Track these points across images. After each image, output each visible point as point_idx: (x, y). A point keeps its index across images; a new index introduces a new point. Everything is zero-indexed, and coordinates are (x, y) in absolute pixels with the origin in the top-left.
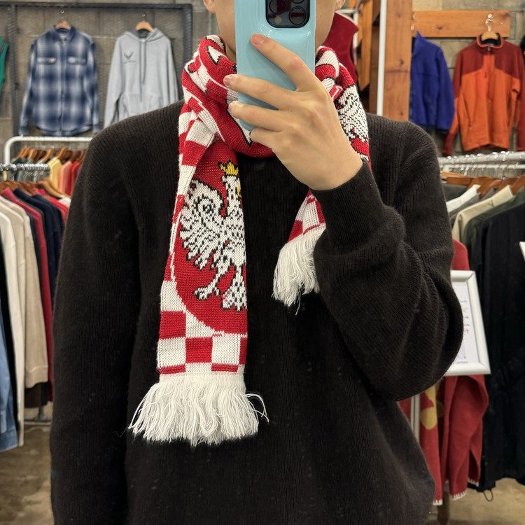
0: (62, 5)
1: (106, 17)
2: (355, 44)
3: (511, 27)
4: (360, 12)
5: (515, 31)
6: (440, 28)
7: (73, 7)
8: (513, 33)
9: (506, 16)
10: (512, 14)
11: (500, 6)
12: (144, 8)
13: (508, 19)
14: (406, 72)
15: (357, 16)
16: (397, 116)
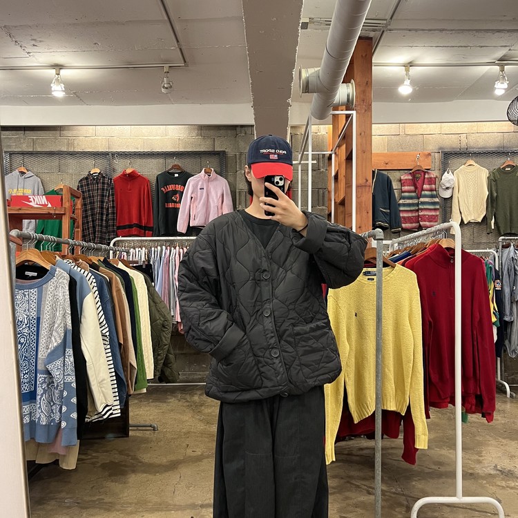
2: (333, 174)
3: (432, 162)
4: (335, 153)
5: (435, 164)
6: (387, 164)
8: (433, 166)
9: (429, 155)
10: (433, 154)
11: (424, 149)
14: (370, 186)
15: (333, 156)
16: (364, 214)
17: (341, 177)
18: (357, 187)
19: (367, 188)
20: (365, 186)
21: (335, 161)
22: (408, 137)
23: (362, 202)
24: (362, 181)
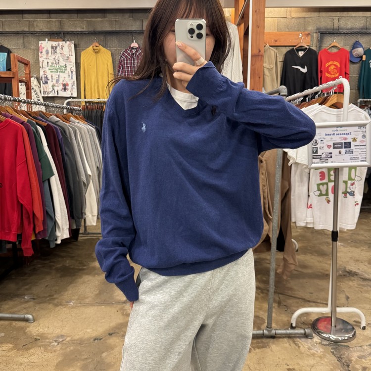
0: (87, 32)
1: (109, 38)
3: (311, 40)
5: (313, 42)
6: (276, 41)
7: (92, 33)
9: (309, 34)
10: (312, 34)
11: (305, 30)
12: (128, 33)
13: (309, 36)
16: (257, 78)
18: (252, 56)
19: (260, 57)
20: (258, 55)
22: (293, 19)
23: (255, 69)
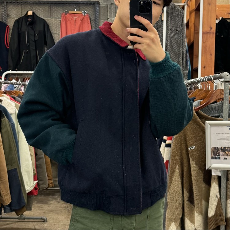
0: (31, 2)
4: (187, 5)
6: (229, 14)
14: (213, 33)
15: (186, 7)
16: (209, 56)
17: (191, 25)
18: (203, 33)
19: (211, 34)
20: (210, 33)
21: (187, 11)
23: (206, 46)
24: (207, 29)
